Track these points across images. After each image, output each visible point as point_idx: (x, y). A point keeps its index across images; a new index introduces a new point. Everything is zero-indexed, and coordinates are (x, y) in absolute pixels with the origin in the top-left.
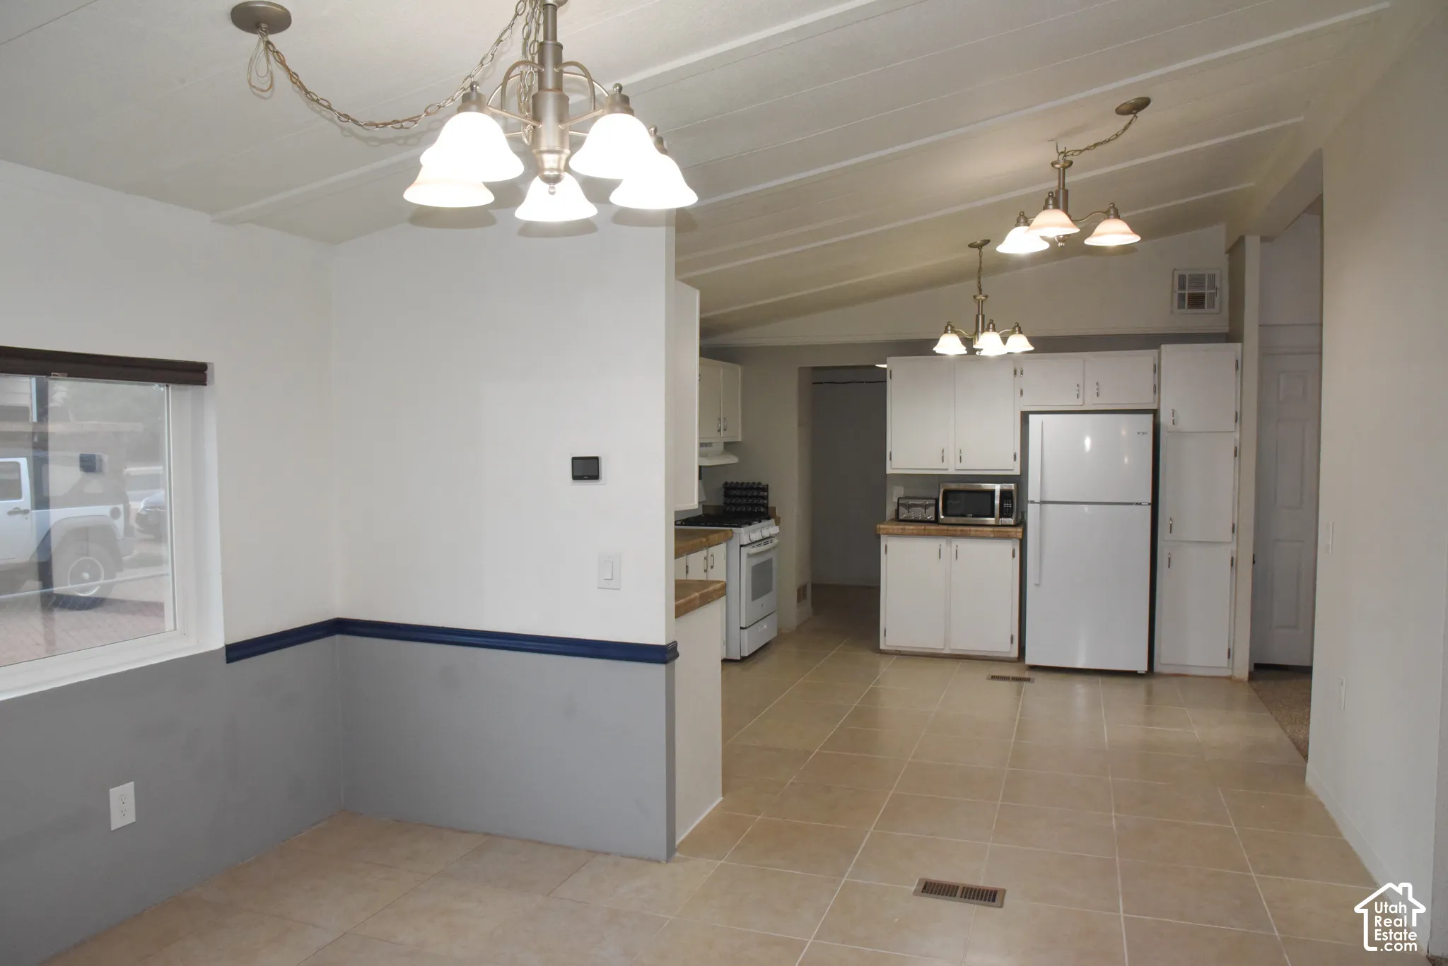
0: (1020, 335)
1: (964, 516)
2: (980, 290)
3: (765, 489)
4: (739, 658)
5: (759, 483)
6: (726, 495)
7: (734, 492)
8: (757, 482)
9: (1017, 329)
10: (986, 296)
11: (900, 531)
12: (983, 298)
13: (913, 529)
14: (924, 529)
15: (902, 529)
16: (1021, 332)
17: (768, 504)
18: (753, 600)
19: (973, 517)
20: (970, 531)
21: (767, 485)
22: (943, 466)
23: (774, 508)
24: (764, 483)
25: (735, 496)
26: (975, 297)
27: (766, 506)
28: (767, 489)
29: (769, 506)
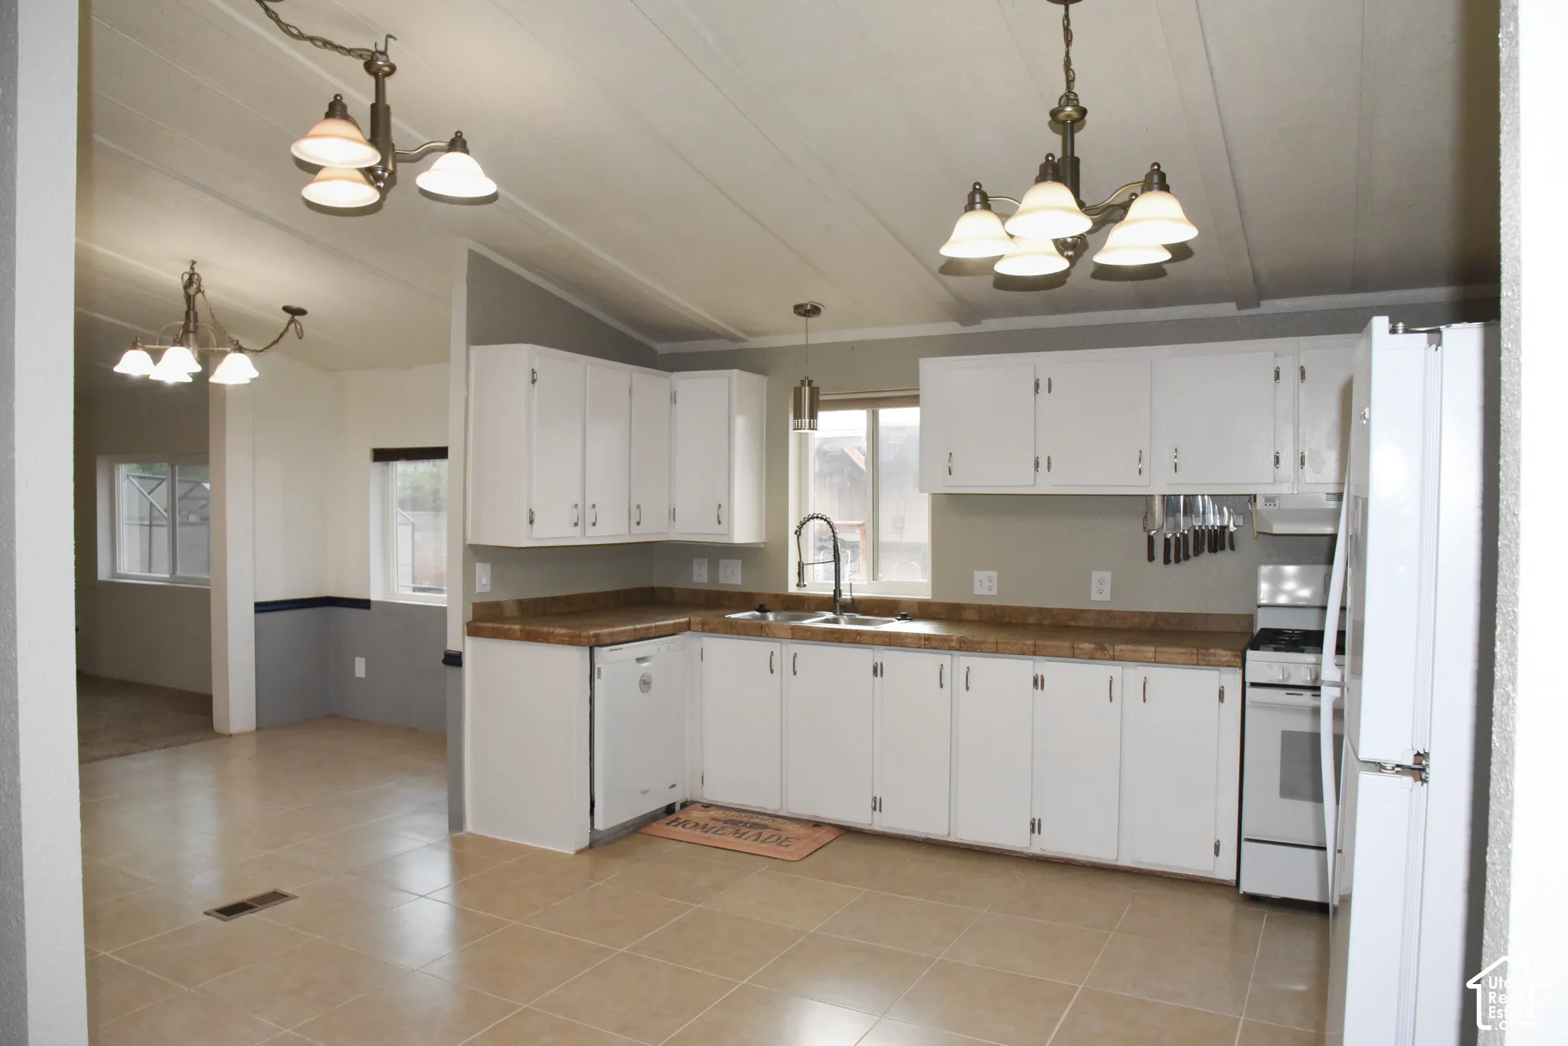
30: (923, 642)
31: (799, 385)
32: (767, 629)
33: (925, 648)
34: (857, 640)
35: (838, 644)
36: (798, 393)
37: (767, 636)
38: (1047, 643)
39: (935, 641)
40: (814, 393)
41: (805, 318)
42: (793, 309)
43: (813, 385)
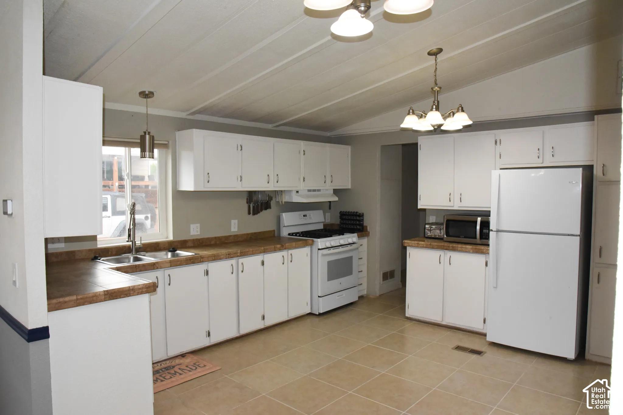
0: (463, 113)
1: (459, 237)
2: (436, 84)
3: (361, 215)
4: (318, 314)
5: (357, 212)
6: (341, 218)
7: (344, 217)
8: (356, 211)
9: (460, 109)
10: (440, 88)
11: (416, 245)
12: (438, 89)
13: (423, 244)
14: (430, 245)
15: (418, 244)
16: (463, 111)
17: (363, 224)
18: (328, 281)
19: (465, 237)
20: (458, 247)
21: (363, 213)
22: (451, 204)
23: (367, 227)
24: (360, 211)
25: (345, 219)
26: (432, 89)
27: (362, 225)
28: (363, 215)
29: (364, 225)
30: (227, 256)
31: (143, 134)
32: (157, 265)
33: (228, 258)
34: (202, 260)
35: (193, 265)
36: (143, 138)
37: (157, 268)
38: (268, 247)
39: (232, 254)
40: (152, 139)
41: (145, 99)
42: (138, 95)
43: (151, 135)
